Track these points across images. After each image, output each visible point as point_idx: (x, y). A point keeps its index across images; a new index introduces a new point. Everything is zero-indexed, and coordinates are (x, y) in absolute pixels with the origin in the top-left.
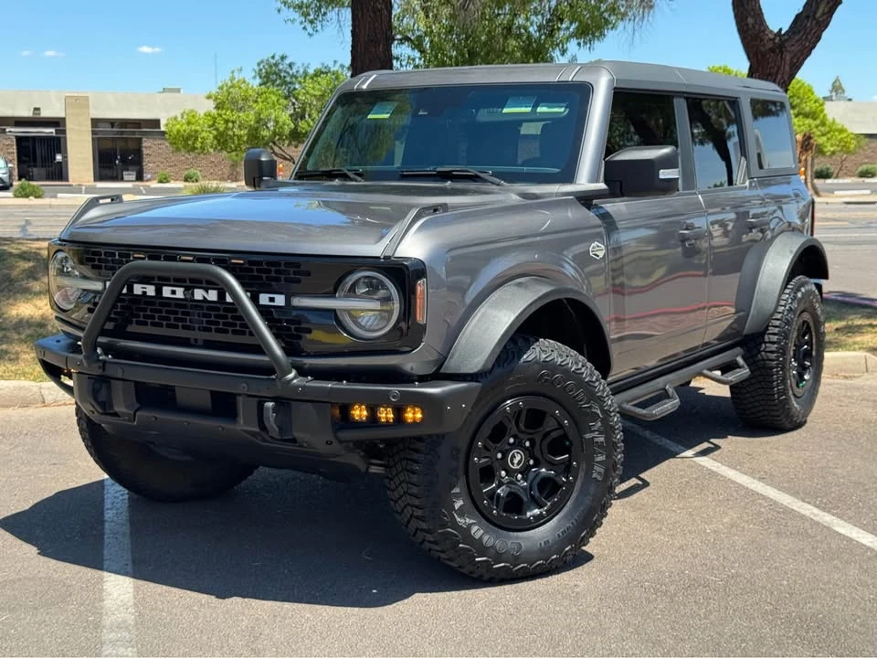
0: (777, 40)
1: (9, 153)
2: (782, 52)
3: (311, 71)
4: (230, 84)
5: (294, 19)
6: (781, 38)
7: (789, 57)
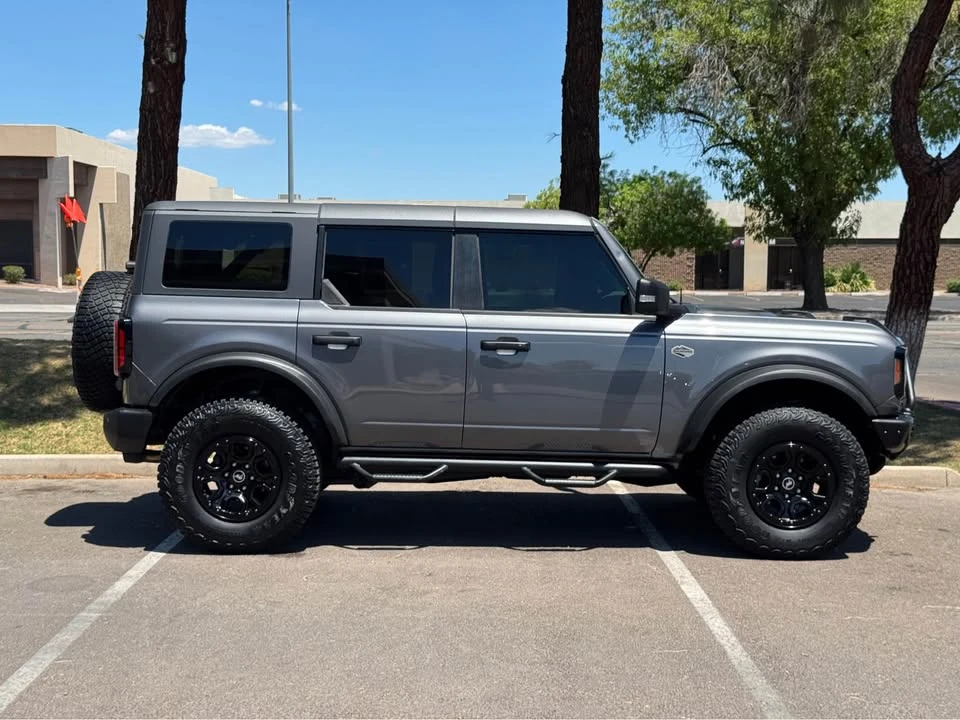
0: (931, 163)
2: (939, 176)
4: (548, 193)
6: (938, 163)
7: (947, 181)
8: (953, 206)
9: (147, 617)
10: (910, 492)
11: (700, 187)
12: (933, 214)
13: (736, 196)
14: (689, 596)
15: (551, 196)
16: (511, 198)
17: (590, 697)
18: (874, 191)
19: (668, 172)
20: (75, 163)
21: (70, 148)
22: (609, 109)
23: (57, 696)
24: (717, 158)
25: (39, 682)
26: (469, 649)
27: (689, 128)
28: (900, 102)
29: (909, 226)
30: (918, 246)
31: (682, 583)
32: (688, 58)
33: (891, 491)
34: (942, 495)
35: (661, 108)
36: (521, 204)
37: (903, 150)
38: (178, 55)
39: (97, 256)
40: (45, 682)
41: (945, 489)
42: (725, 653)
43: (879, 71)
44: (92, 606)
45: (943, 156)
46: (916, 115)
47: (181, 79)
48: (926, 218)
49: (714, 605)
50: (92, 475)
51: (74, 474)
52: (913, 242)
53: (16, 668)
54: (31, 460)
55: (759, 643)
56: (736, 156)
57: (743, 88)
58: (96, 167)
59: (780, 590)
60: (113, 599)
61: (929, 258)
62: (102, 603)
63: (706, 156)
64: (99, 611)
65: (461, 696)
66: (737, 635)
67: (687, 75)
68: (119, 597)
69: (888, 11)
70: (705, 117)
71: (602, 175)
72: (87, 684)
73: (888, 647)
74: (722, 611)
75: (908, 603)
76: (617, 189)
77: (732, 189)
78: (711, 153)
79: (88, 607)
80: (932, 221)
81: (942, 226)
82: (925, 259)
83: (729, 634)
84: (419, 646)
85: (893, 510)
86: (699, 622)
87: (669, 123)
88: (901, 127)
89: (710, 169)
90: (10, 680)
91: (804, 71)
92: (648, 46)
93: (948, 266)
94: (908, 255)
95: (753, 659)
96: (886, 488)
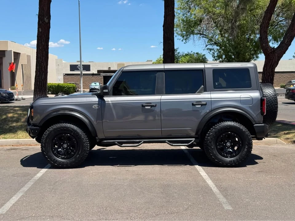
0: (272, 50)
1: (101, 81)
2: (274, 53)
3: (184, 55)
4: (159, 59)
5: (180, 39)
6: (274, 50)
7: (276, 55)
8: (278, 62)
9: (47, 183)
10: (266, 146)
11: (205, 57)
12: (272, 64)
13: (216, 60)
14: (202, 174)
15: (160, 60)
16: (148, 61)
17: (174, 202)
18: (257, 57)
19: (196, 52)
20: (14, 52)
21: (12, 47)
22: (177, 33)
23: (24, 204)
24: (210, 48)
25: (19, 201)
26: (140, 190)
27: (201, 39)
28: (262, 31)
29: (265, 68)
30: (268, 74)
31: (200, 171)
32: (201, 18)
33: (261, 145)
34: (275, 146)
35: (193, 33)
36: (151, 63)
37: (263, 46)
38: (48, 20)
39: (21, 80)
40: (20, 201)
41: (277, 145)
42: (212, 189)
43: (258, 21)
44: (31, 181)
45: (275, 48)
46: (267, 35)
47: (49, 27)
48: (270, 66)
49: (209, 177)
50: (27, 145)
51: (21, 145)
52: (267, 73)
53: (11, 197)
54: (8, 141)
55: (221, 187)
56: (215, 47)
57: (217, 27)
58: (20, 53)
59: (227, 172)
60: (37, 179)
61: (272, 77)
62: (34, 180)
63: (207, 48)
64: (34, 182)
65: (138, 202)
66: (215, 185)
67: (200, 23)
68: (39, 178)
69: (260, 3)
70: (206, 35)
71: (175, 53)
72: (32, 201)
73: (257, 187)
74: (211, 179)
75: (263, 175)
76: (180, 58)
77: (214, 58)
78: (208, 47)
79: (30, 181)
80: (272, 67)
81: (275, 68)
82: (270, 77)
83: (213, 184)
84: (125, 189)
85: (261, 151)
86: (205, 181)
87: (195, 38)
88: (263, 39)
89: (208, 51)
90: (10, 200)
91: (236, 21)
92: (189, 14)
93: (280, 80)
94: (265, 76)
95: (220, 191)
96: (259, 144)
